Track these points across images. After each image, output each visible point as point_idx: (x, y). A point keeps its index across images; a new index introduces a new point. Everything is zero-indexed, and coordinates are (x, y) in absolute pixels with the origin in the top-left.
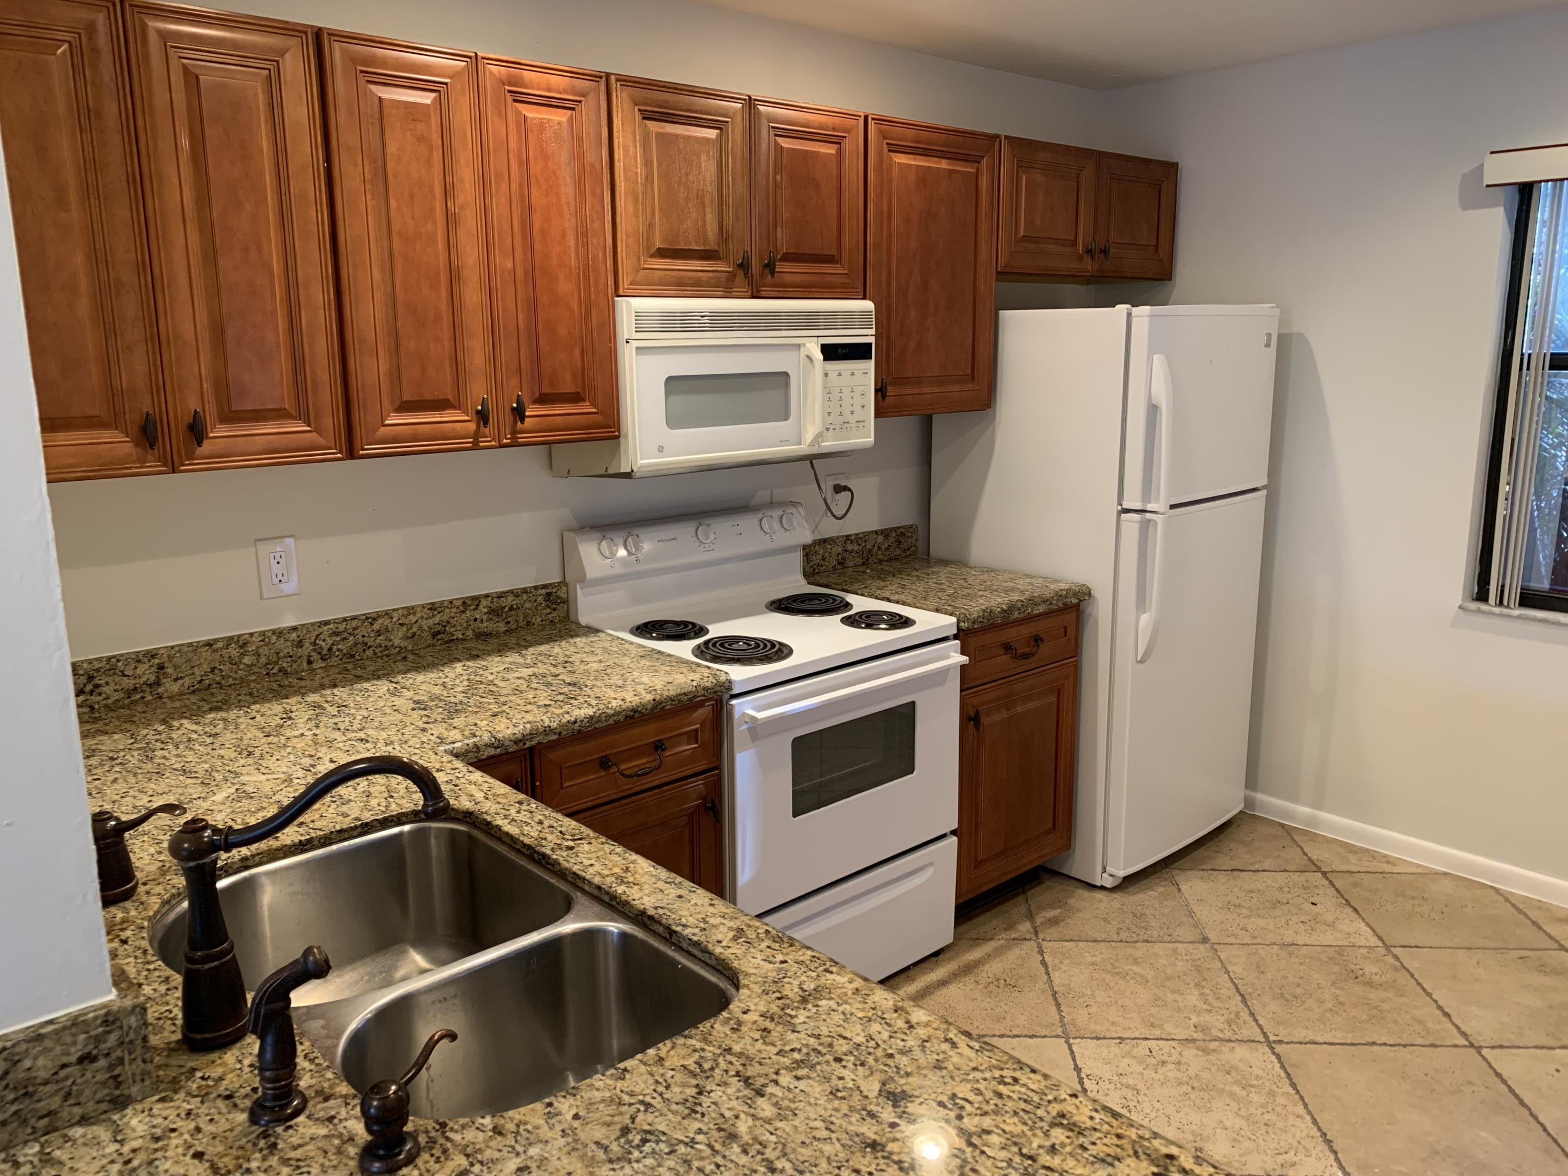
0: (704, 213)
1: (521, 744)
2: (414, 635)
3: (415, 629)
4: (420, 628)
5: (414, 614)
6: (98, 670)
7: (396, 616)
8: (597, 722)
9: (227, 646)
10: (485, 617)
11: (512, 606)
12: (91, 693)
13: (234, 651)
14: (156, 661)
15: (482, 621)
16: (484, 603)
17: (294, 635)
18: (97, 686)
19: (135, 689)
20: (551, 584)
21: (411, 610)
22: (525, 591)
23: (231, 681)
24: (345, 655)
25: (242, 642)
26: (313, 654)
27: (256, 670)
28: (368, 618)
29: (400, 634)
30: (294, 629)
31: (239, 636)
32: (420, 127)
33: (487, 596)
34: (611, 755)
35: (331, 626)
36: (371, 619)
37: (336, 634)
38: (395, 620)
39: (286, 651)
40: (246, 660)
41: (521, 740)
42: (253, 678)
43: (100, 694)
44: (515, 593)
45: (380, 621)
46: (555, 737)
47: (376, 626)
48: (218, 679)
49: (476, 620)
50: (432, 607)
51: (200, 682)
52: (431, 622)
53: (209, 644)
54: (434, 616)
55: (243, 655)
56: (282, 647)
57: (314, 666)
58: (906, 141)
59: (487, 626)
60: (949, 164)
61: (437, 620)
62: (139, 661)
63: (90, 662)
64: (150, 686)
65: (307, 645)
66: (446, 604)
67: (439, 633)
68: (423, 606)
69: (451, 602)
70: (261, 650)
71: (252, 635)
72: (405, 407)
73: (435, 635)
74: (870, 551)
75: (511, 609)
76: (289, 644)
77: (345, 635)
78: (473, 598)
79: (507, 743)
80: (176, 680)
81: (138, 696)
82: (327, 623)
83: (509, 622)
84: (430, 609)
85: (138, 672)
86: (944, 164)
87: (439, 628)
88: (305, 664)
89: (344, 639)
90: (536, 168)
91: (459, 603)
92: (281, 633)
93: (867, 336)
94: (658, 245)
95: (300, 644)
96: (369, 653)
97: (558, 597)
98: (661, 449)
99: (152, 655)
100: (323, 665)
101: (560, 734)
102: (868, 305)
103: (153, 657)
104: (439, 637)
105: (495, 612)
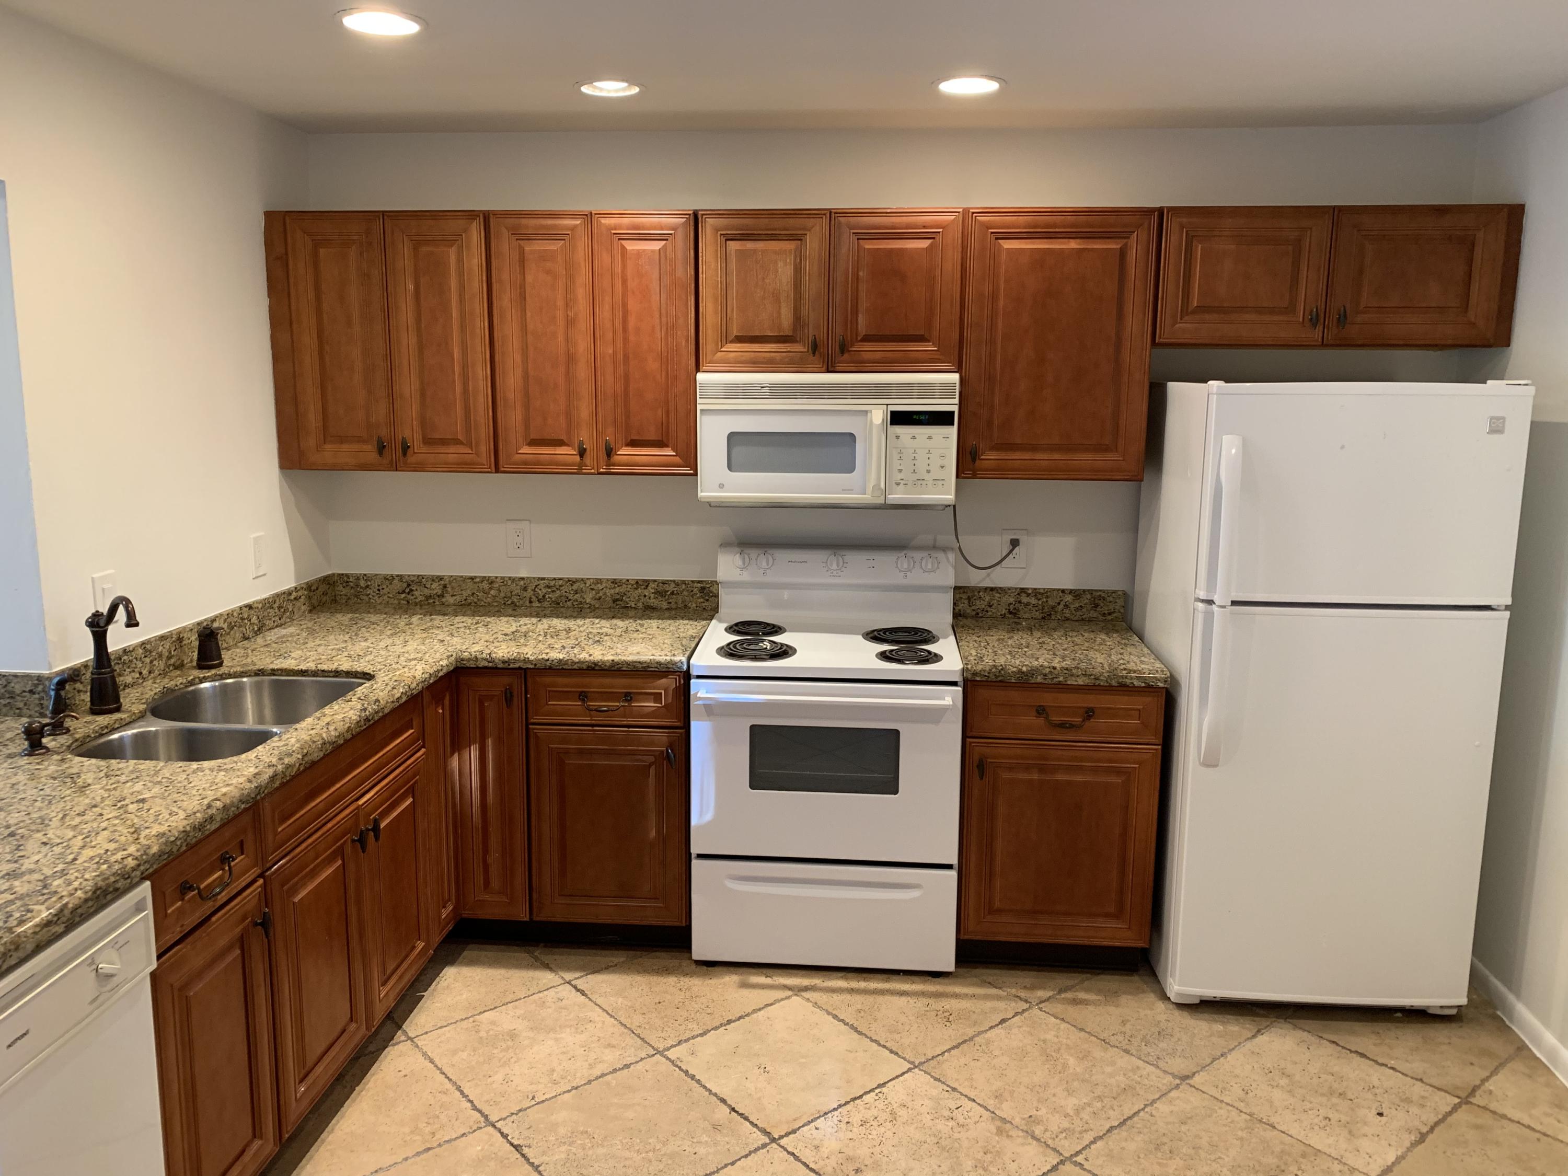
0: (780, 307)
1: (507, 664)
2: (600, 598)
3: (601, 594)
4: (605, 594)
5: (601, 584)
6: (413, 581)
7: (588, 583)
8: (564, 665)
9: (482, 582)
10: (652, 596)
11: (673, 591)
12: (408, 593)
13: (485, 585)
14: (442, 582)
15: (650, 598)
16: (652, 585)
17: (522, 583)
18: (411, 590)
19: (431, 596)
20: (705, 581)
21: (599, 581)
22: (684, 582)
23: (482, 603)
24: (553, 602)
25: (491, 581)
26: (533, 597)
27: (497, 599)
28: (569, 581)
29: (591, 596)
30: (523, 579)
31: (489, 577)
32: (549, 265)
33: (655, 581)
34: (588, 692)
35: (545, 581)
36: (572, 582)
37: (549, 587)
38: (587, 585)
39: (517, 591)
40: (492, 592)
41: (506, 662)
42: (495, 604)
43: (413, 595)
44: (677, 583)
45: (578, 584)
46: (532, 666)
47: (575, 587)
48: (476, 600)
49: (645, 596)
50: (614, 582)
51: (466, 600)
52: (612, 591)
53: (472, 578)
54: (615, 587)
55: (491, 589)
56: (515, 589)
57: (534, 604)
58: (1019, 228)
59: (653, 602)
60: (1079, 244)
61: (617, 590)
62: (433, 580)
63: (409, 576)
64: (439, 596)
65: (529, 590)
66: (624, 581)
67: (617, 600)
68: (608, 580)
69: (628, 580)
70: (501, 588)
71: (496, 577)
72: (533, 443)
73: (615, 601)
74: (1053, 607)
75: (672, 593)
76: (519, 587)
77: (555, 589)
78: (644, 581)
79: (497, 661)
80: (452, 596)
81: (432, 601)
82: (543, 579)
83: (670, 603)
84: (612, 582)
85: (433, 587)
86: (1073, 244)
87: (618, 597)
88: (528, 602)
89: (553, 591)
90: (632, 284)
91: (633, 582)
92: (514, 579)
93: (951, 405)
94: (735, 333)
95: (525, 589)
96: (569, 604)
97: (711, 592)
98: (721, 486)
99: (441, 578)
100: (539, 605)
101: (535, 665)
102: (955, 377)
103: (441, 579)
104: (618, 603)
105: (660, 593)
